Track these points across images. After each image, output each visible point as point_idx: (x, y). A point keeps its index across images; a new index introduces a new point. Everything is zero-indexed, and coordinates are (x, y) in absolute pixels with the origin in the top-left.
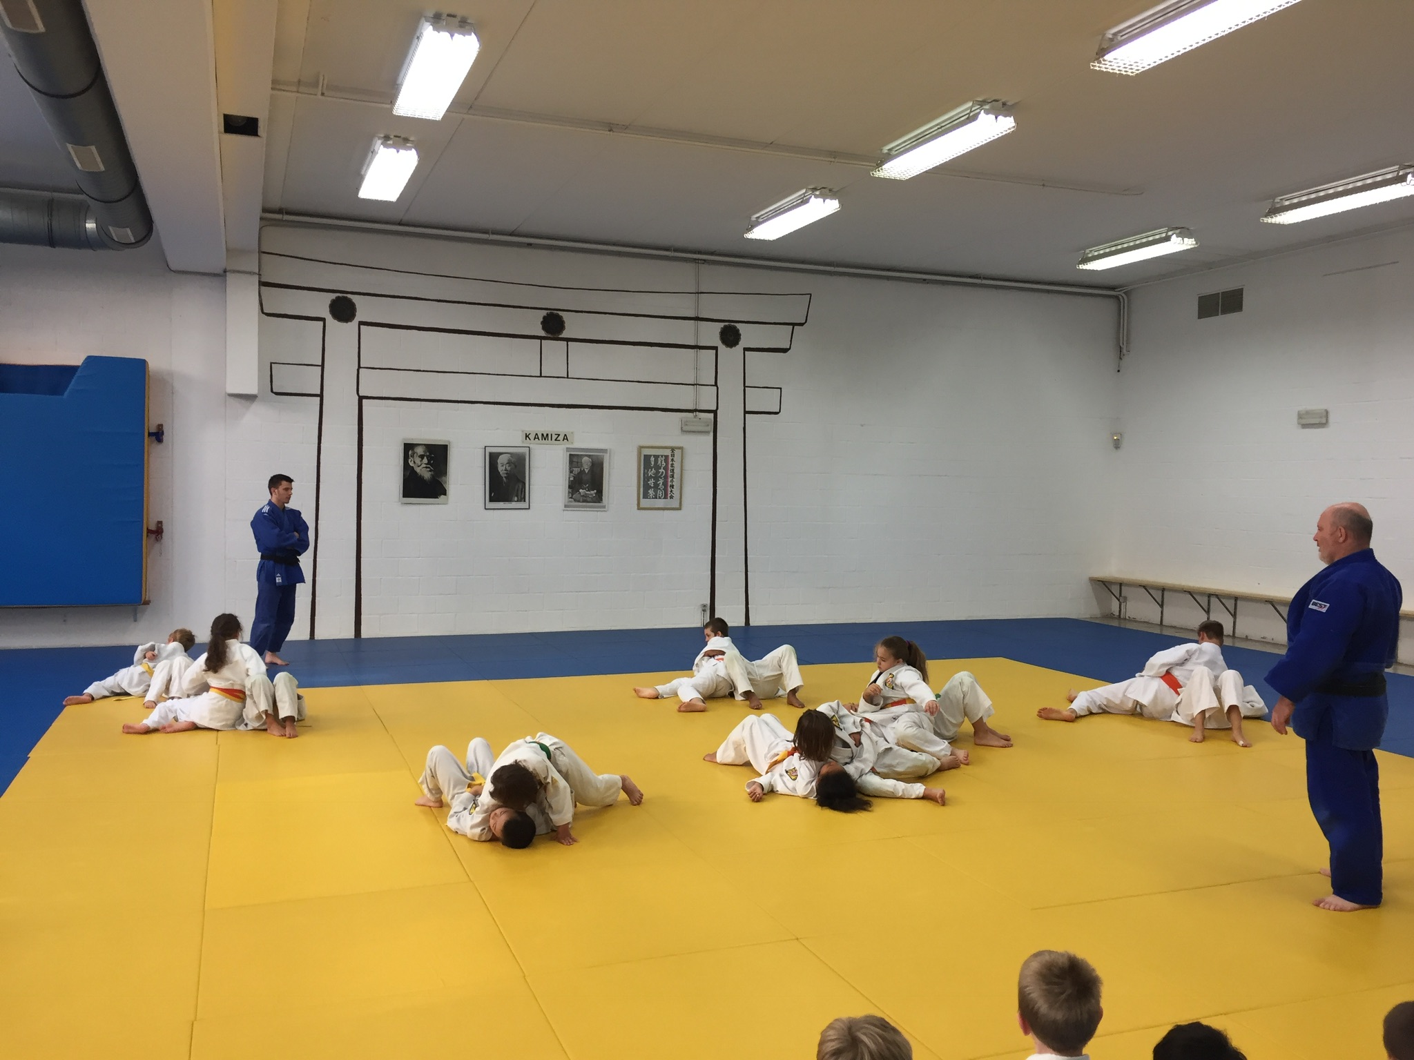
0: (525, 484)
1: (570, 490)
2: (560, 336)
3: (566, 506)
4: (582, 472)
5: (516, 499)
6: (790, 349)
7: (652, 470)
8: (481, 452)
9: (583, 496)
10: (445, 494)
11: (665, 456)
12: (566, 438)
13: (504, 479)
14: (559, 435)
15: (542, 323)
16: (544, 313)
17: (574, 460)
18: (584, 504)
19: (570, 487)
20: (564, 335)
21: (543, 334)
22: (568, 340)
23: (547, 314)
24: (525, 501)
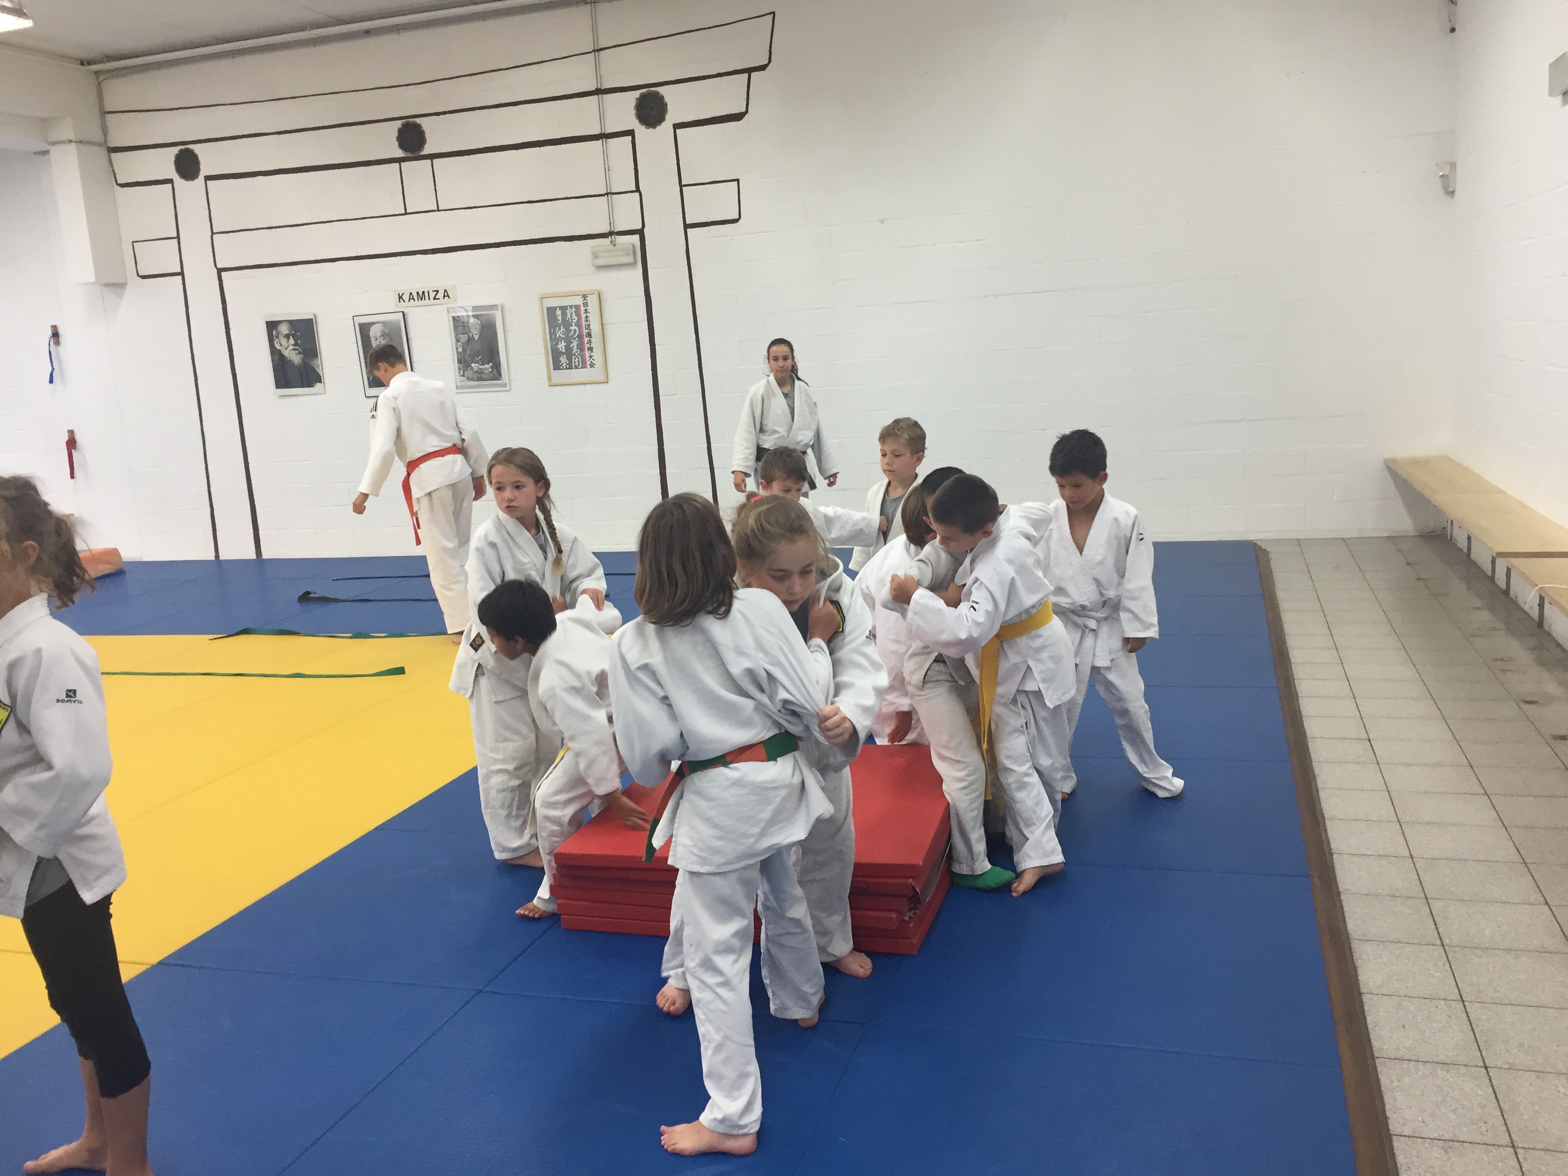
1: (461, 366)
2: (423, 153)
4: (470, 339)
6: (746, 112)
7: (560, 329)
8: (350, 323)
9: (477, 372)
10: (321, 382)
11: (575, 306)
12: (446, 295)
14: (437, 291)
15: (399, 139)
16: (398, 124)
17: (459, 324)
18: (480, 383)
19: (459, 362)
20: (427, 150)
21: (400, 154)
22: (432, 157)
23: (403, 125)
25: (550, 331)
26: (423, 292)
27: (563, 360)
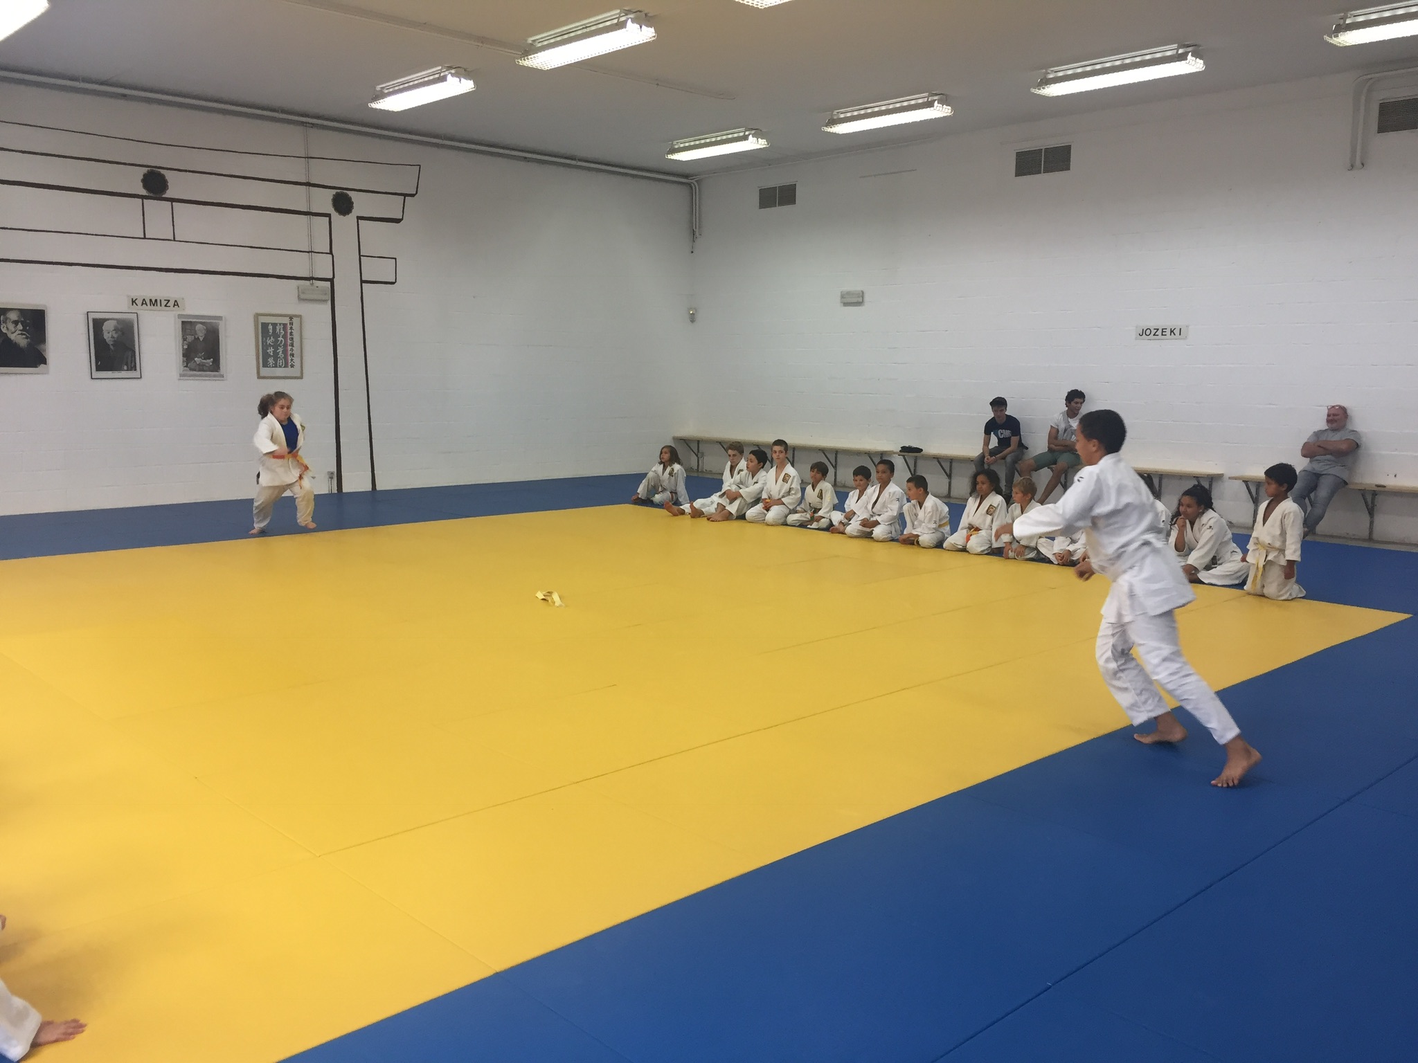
0: (134, 352)
1: (185, 359)
2: (163, 196)
3: (181, 375)
4: (196, 340)
5: (125, 368)
6: (402, 219)
7: (270, 339)
8: (83, 319)
9: (199, 365)
10: (45, 363)
11: (284, 324)
12: (176, 304)
13: (112, 347)
14: (169, 301)
15: (144, 181)
16: (145, 170)
17: (187, 326)
18: (200, 373)
19: (184, 355)
20: (168, 194)
21: (144, 192)
22: (172, 200)
23: (148, 172)
24: (135, 370)
25: (262, 339)
26: (156, 300)
27: (271, 361)
